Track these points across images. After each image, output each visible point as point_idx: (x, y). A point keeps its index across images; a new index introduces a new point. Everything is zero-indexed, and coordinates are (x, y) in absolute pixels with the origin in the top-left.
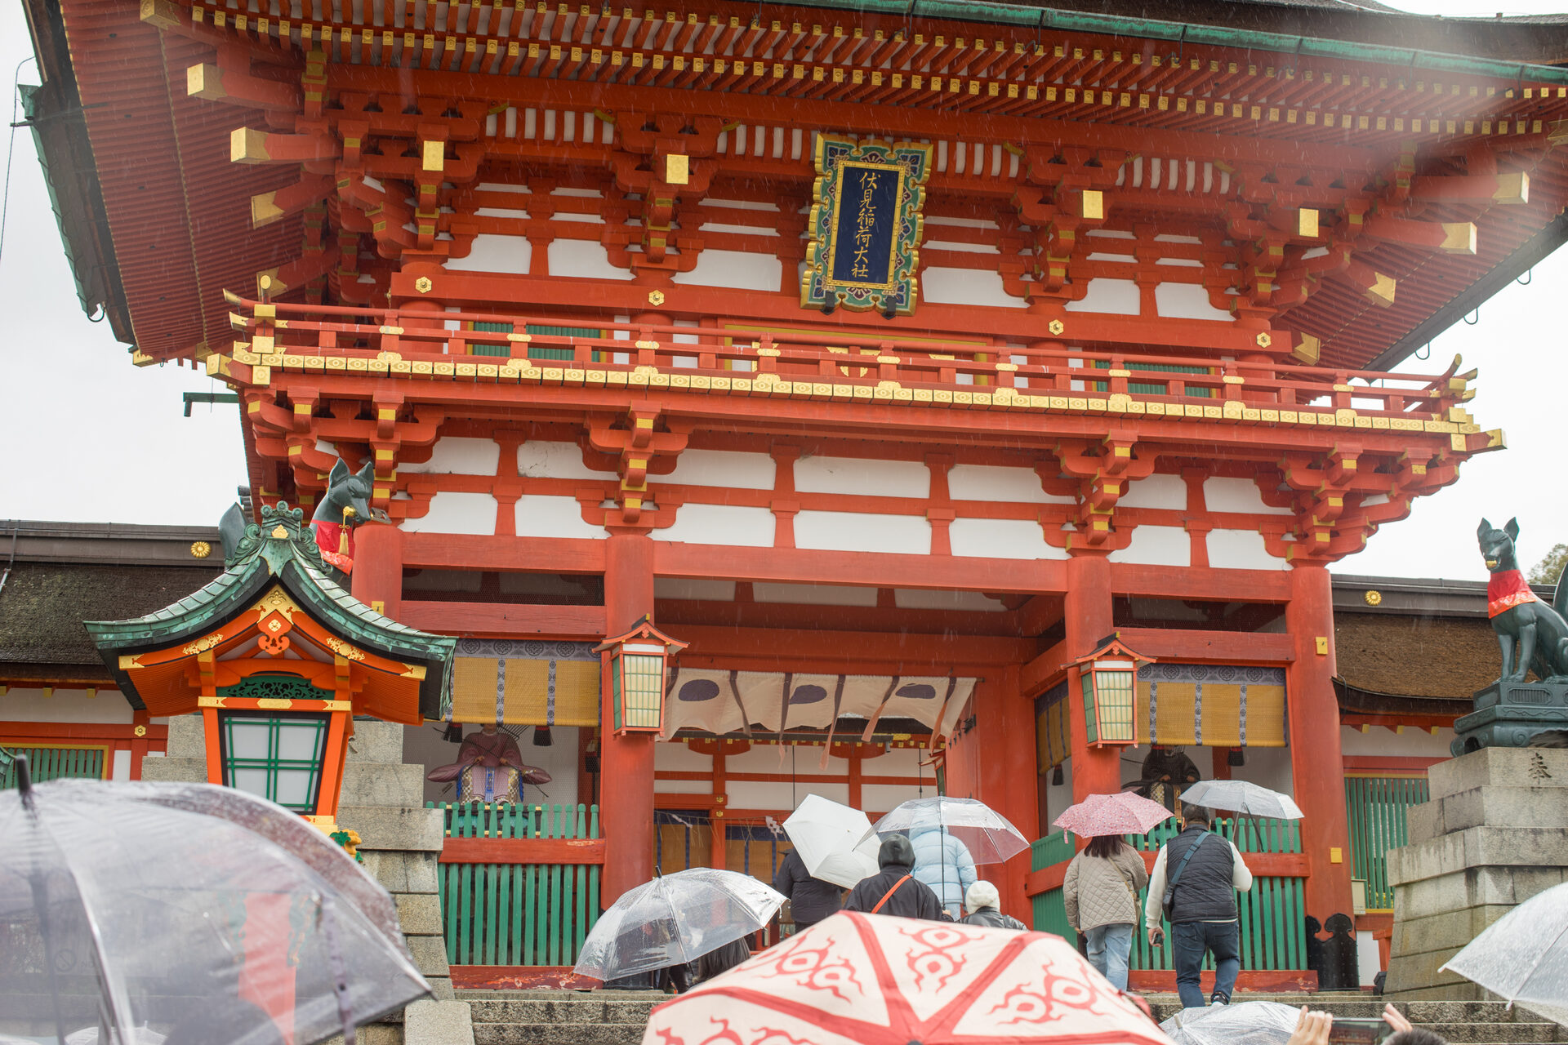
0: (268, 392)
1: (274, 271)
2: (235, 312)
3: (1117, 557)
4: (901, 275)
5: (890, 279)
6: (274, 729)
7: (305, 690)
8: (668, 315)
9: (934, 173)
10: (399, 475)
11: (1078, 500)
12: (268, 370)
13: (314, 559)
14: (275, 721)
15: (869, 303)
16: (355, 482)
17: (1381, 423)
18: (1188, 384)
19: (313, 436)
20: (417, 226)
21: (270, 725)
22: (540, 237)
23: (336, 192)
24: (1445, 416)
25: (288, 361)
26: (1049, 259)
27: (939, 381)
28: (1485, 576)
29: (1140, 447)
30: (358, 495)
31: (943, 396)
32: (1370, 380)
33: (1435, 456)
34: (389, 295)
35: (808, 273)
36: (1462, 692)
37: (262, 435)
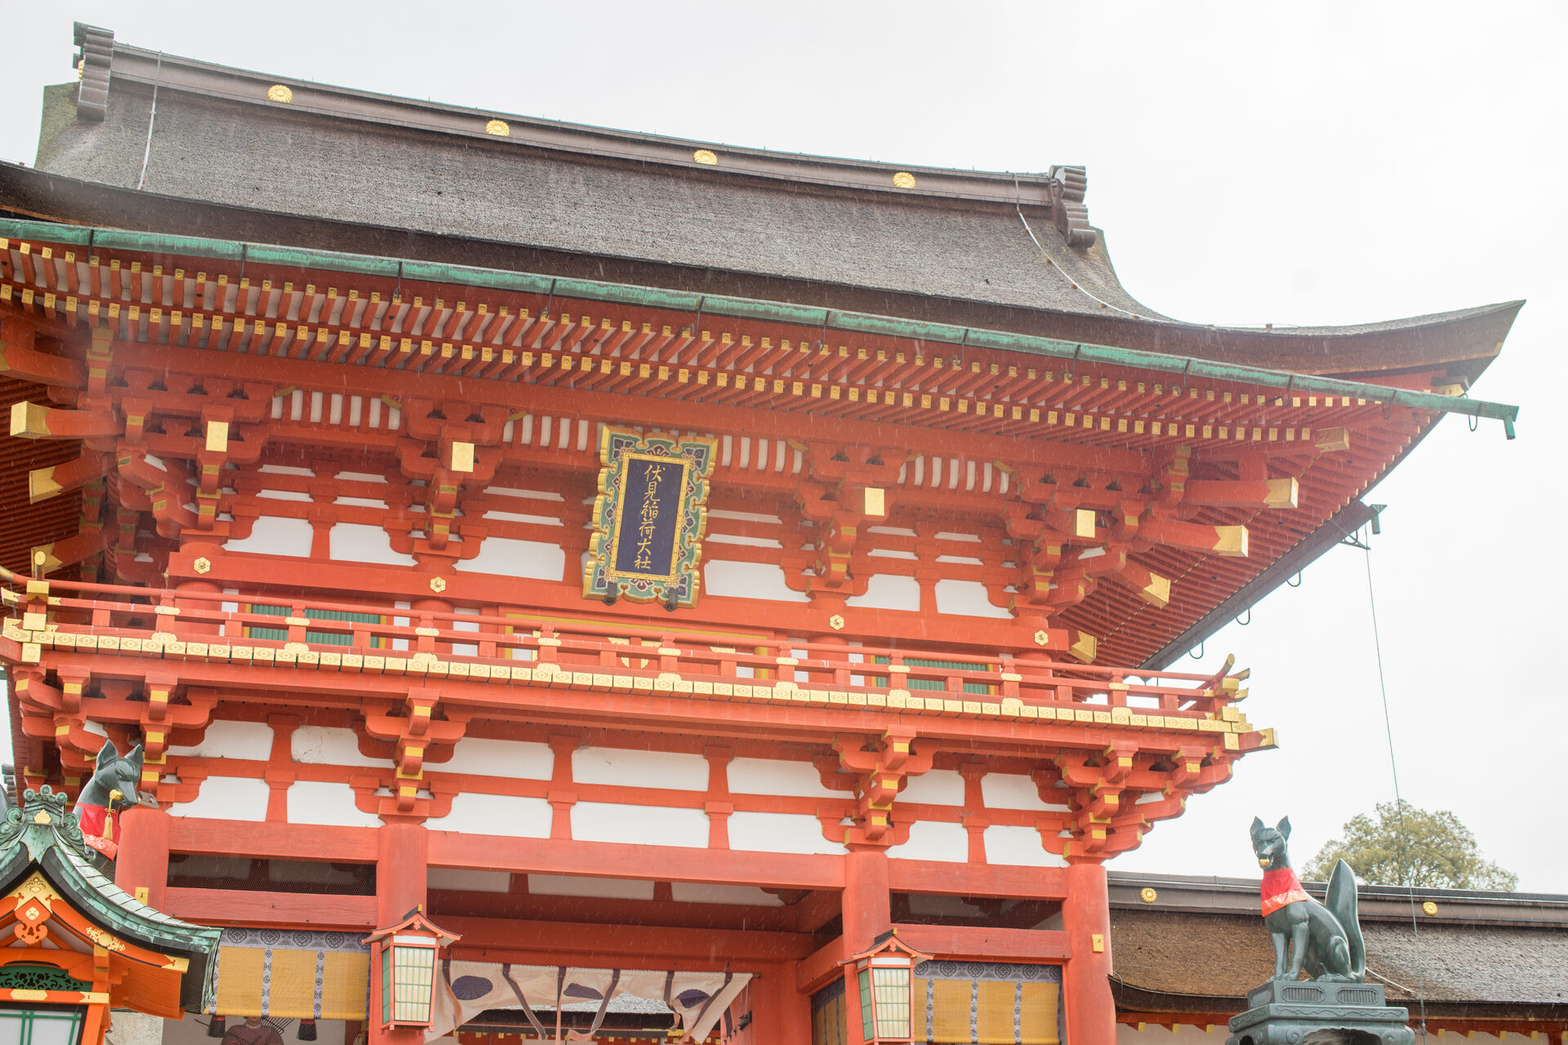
0: (37, 670)
1: (49, 547)
2: (7, 587)
3: (894, 852)
4: (683, 567)
5: (673, 571)
6: (27, 1022)
7: (61, 981)
8: (450, 602)
9: (719, 467)
10: (169, 757)
11: (857, 795)
12: (39, 648)
13: (77, 845)
14: (28, 1013)
15: (652, 594)
16: (124, 765)
17: (1156, 722)
18: (967, 681)
19: (82, 717)
20: (197, 506)
21: (24, 1018)
22: (322, 521)
23: (115, 469)
24: (1218, 715)
25: (60, 639)
26: (831, 555)
27: (719, 673)
28: (1259, 875)
29: (919, 743)
30: (125, 778)
31: (723, 689)
32: (1145, 678)
33: (1209, 755)
34: (166, 575)
35: (591, 563)
36: (1234, 990)
37: (30, 714)
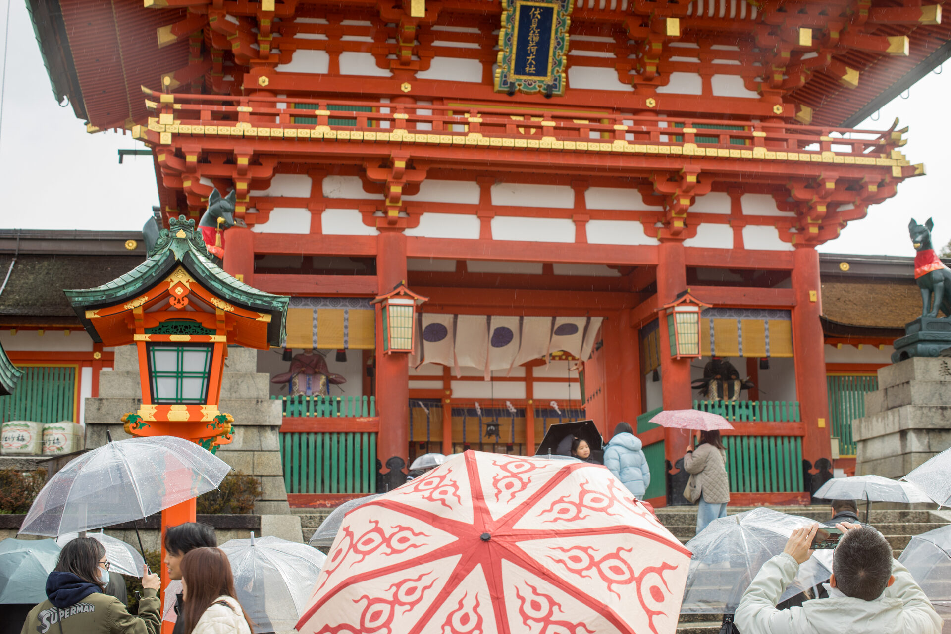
0: (171, 148)
1: (172, 74)
2: (149, 99)
3: (688, 243)
4: (555, 71)
5: (549, 74)
6: (180, 354)
7: (198, 330)
8: (414, 98)
9: (576, 9)
10: (251, 198)
11: (665, 208)
12: (170, 136)
13: (202, 250)
14: (180, 348)
15: (535, 88)
16: (225, 202)
17: (850, 160)
18: (731, 137)
19: (198, 175)
20: (259, 45)
21: (178, 351)
22: (334, 51)
23: (208, 24)
24: (889, 156)
25: (182, 129)
26: (647, 61)
27: (579, 136)
28: (913, 254)
29: (702, 176)
30: (226, 210)
31: (582, 146)
32: (842, 133)
33: (883, 180)
34: (242, 88)
35: (499, 71)
36: (900, 324)
37: (167, 175)
